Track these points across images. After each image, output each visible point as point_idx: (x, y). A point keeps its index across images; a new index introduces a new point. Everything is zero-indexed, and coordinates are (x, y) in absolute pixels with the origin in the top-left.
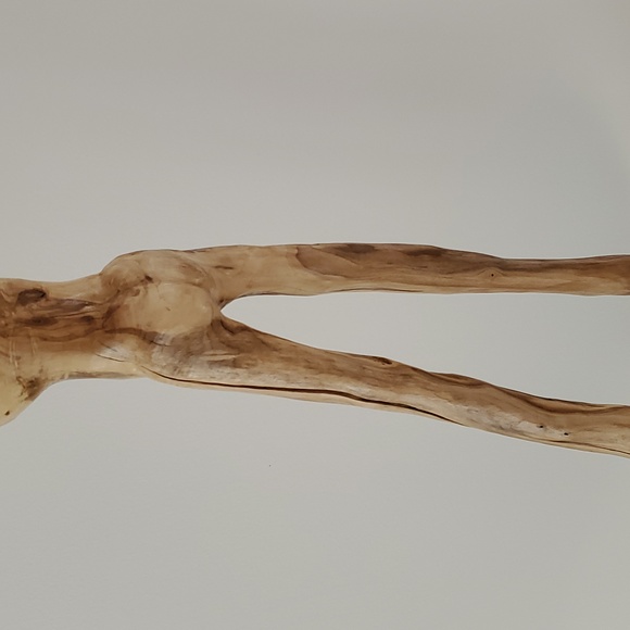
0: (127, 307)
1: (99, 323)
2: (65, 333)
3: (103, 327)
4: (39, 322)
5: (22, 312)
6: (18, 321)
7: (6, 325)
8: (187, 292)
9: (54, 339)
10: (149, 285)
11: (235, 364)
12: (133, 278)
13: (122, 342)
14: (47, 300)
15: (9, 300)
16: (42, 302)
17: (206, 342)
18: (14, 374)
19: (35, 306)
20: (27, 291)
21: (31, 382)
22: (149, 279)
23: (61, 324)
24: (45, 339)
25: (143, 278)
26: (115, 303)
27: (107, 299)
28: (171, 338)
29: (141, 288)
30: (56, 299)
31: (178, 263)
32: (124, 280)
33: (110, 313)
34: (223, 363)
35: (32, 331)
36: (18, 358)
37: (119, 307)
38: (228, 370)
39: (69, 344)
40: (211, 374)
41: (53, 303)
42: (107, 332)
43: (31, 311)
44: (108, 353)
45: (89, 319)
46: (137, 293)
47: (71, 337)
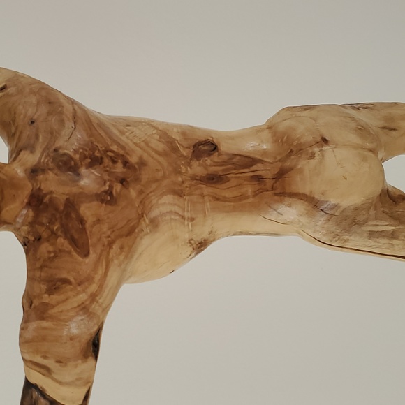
0: (301, 171)
1: (269, 183)
2: (236, 193)
3: (273, 189)
4: (213, 179)
5: (197, 168)
6: (194, 178)
7: (183, 182)
8: (364, 159)
9: (225, 199)
10: (325, 148)
11: (393, 235)
12: (308, 138)
13: (289, 206)
14: (219, 155)
15: (184, 153)
16: (215, 157)
17: (372, 212)
18: (187, 236)
19: (209, 161)
20: (200, 143)
21: (201, 243)
22: (325, 141)
23: (233, 182)
24: (218, 199)
25: (319, 139)
26: (287, 164)
27: (278, 158)
28: (342, 209)
29: (316, 150)
30: (228, 154)
31: (353, 125)
32: (298, 139)
33: (282, 174)
34: (382, 234)
35: (207, 190)
36: (192, 220)
37: (291, 169)
38: (385, 241)
39: (238, 204)
40: (367, 244)
41: (225, 157)
42: (276, 194)
43: (206, 167)
44: (273, 215)
45: (259, 179)
46: (312, 156)
47: (241, 198)
